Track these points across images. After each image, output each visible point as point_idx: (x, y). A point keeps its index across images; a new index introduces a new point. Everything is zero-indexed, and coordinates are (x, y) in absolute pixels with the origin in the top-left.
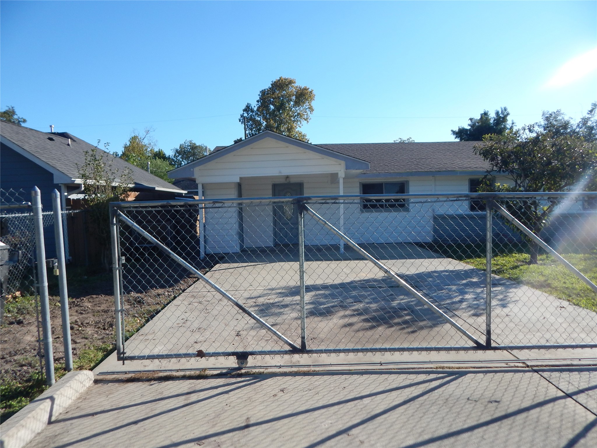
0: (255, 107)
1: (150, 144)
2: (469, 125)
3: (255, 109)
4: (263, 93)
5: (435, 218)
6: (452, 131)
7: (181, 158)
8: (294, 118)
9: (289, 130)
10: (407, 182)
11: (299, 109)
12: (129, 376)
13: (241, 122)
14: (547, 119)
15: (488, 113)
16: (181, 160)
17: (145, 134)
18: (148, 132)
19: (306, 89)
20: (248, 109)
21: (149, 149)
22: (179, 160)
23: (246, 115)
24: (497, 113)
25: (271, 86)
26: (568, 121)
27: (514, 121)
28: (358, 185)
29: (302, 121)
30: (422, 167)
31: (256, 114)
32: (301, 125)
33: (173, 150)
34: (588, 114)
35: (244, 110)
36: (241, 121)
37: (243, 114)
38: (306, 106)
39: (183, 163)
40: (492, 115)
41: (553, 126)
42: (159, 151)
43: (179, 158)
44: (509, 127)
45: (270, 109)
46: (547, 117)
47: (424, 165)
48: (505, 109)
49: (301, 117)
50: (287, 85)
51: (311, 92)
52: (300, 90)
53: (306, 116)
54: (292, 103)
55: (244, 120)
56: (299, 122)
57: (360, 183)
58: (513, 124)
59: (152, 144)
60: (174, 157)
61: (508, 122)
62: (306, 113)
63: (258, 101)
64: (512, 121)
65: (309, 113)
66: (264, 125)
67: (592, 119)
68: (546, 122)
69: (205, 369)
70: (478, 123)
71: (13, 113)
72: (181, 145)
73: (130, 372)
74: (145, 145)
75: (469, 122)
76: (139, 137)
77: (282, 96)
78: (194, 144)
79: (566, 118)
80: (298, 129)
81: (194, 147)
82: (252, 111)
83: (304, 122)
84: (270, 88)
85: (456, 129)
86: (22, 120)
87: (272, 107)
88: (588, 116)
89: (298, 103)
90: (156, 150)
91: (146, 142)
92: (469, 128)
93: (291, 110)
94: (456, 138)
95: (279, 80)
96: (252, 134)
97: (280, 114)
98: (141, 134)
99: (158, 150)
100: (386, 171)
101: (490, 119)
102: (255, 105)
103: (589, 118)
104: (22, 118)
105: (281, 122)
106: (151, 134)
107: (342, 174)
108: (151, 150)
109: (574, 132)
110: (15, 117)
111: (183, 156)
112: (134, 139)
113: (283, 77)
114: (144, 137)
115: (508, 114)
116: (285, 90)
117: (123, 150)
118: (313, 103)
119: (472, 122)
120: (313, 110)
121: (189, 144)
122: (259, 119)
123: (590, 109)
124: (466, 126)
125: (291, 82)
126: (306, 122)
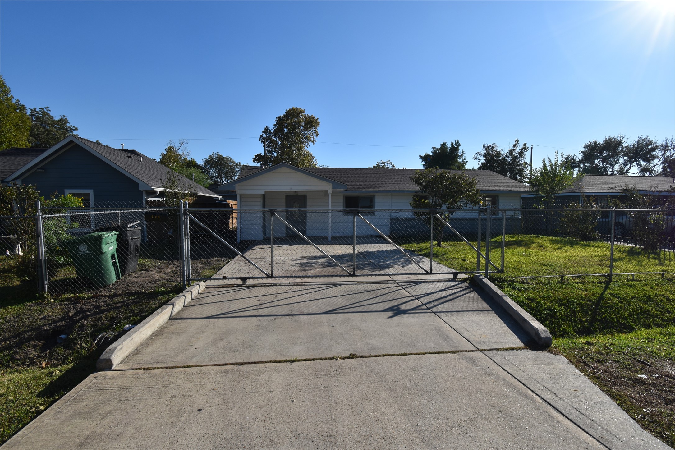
0: (272, 129)
1: (184, 154)
2: (432, 152)
3: (272, 131)
4: (279, 118)
5: (391, 220)
6: (420, 156)
7: (210, 167)
8: (303, 140)
9: (299, 149)
10: (374, 196)
11: (307, 133)
12: (221, 286)
13: (260, 142)
14: (486, 149)
15: (446, 144)
16: (210, 168)
17: (180, 146)
18: (182, 144)
19: (312, 118)
20: (266, 131)
21: (183, 158)
22: (208, 168)
23: (264, 135)
24: (452, 144)
25: (285, 114)
26: (500, 152)
27: (464, 150)
28: (342, 197)
29: (309, 143)
30: (384, 187)
31: (273, 135)
32: (308, 146)
33: (203, 160)
34: (513, 147)
35: (263, 132)
36: (261, 140)
37: (263, 135)
38: (313, 131)
39: (211, 171)
40: (449, 145)
41: (490, 154)
42: (192, 160)
43: (208, 167)
44: (460, 155)
45: (284, 131)
46: (486, 148)
47: (385, 186)
48: (458, 141)
49: (309, 140)
50: (298, 114)
51: (316, 120)
52: (308, 118)
53: (312, 139)
54: (302, 128)
55: (263, 140)
56: (307, 144)
57: (344, 196)
58: (463, 152)
59: (185, 154)
60: (204, 166)
61: (459, 151)
62: (312, 137)
63: (275, 125)
64: (463, 150)
65: (315, 136)
66: (279, 144)
67: (516, 151)
68: (485, 152)
69: (255, 284)
70: (438, 151)
71: (66, 121)
72: (209, 156)
73: (220, 285)
74: (180, 155)
75: (432, 150)
76: (175, 148)
77: (294, 122)
78: (221, 156)
79: (499, 150)
80: (306, 149)
81: (220, 158)
82: (270, 132)
83: (311, 144)
84: (284, 115)
85: (423, 155)
86: (74, 128)
87: (286, 130)
88: (513, 148)
89: (306, 128)
90: (189, 159)
91: (180, 152)
92: (432, 154)
93: (301, 134)
94: (422, 162)
95: (291, 110)
96: (270, 151)
97: (292, 136)
98: (176, 145)
99: (190, 160)
100: (360, 189)
101: (447, 148)
102: (272, 128)
103: (514, 150)
104: (74, 127)
105: (293, 143)
106: (185, 145)
107: (330, 191)
108: (185, 159)
109: (503, 159)
110: (68, 125)
111: (211, 165)
112: (170, 149)
113: (295, 107)
114: (178, 148)
115: (460, 145)
116: (297, 118)
117: (161, 158)
118: (318, 129)
119: (434, 150)
120: (318, 135)
121: (217, 156)
122: (275, 139)
123: (514, 144)
124: (430, 152)
125: (301, 111)
126: (312, 143)
